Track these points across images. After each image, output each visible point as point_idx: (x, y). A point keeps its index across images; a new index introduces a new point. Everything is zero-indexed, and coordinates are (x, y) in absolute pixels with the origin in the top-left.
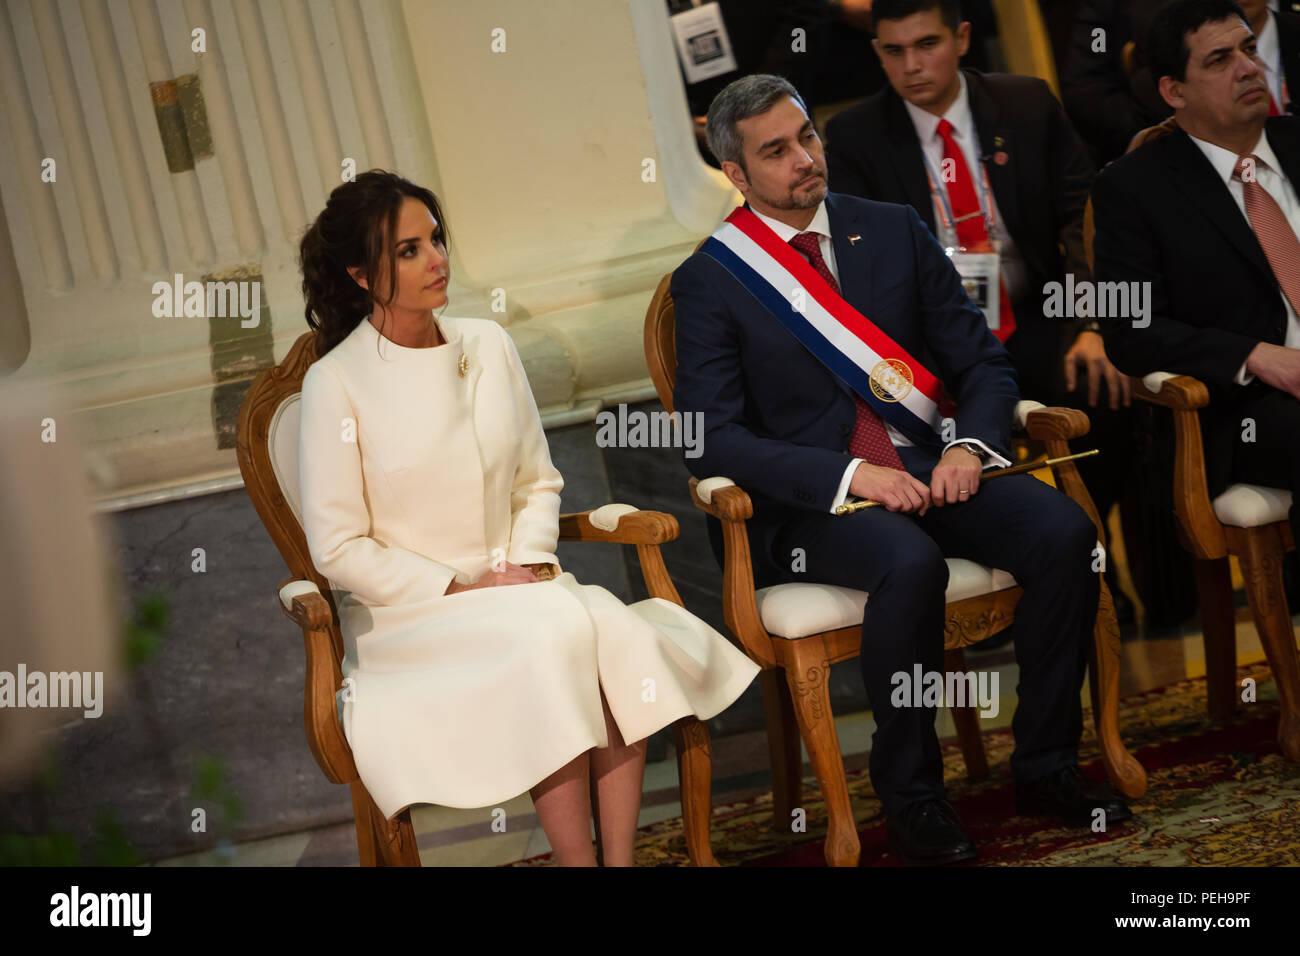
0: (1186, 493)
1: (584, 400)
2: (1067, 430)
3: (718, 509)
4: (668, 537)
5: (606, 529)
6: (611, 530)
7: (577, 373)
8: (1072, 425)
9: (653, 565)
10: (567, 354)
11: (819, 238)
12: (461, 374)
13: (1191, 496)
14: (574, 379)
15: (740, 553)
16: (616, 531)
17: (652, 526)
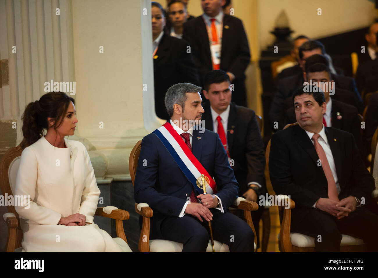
0: (283, 234)
1: (108, 178)
2: (252, 208)
3: (142, 213)
4: (126, 219)
5: (107, 213)
6: (109, 214)
7: (107, 169)
8: (253, 207)
9: (120, 226)
10: (105, 162)
11: (190, 135)
12: (71, 157)
13: (285, 235)
14: (106, 170)
15: (147, 228)
16: (110, 214)
17: (122, 214)
